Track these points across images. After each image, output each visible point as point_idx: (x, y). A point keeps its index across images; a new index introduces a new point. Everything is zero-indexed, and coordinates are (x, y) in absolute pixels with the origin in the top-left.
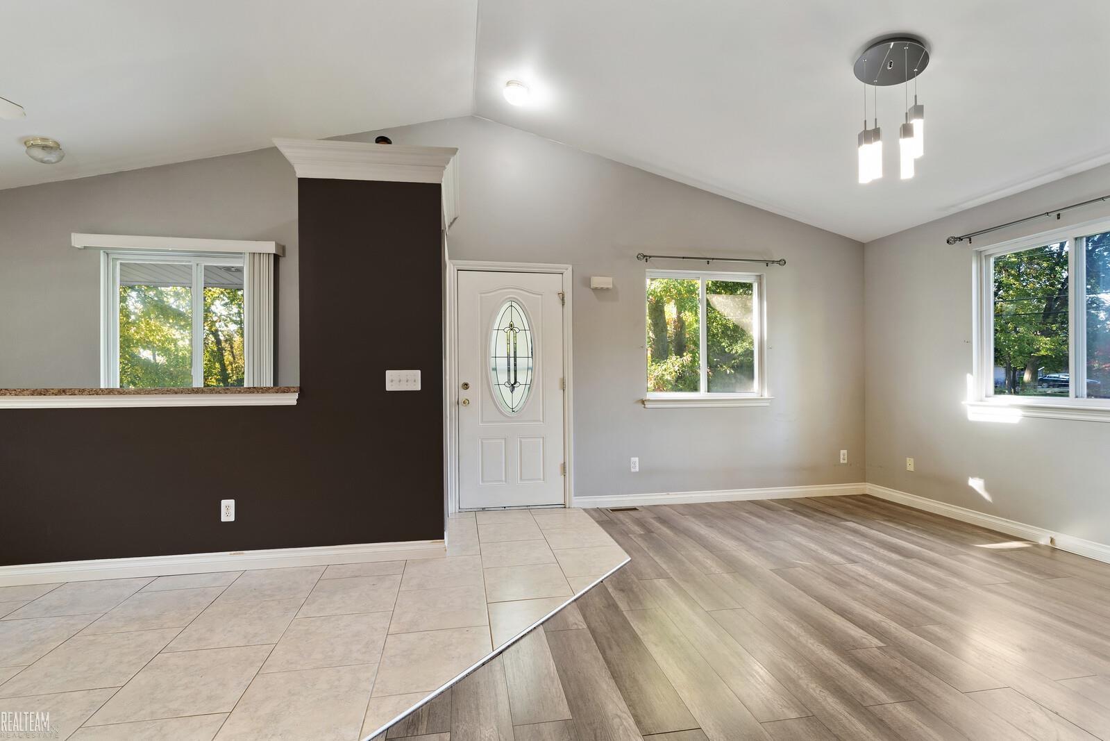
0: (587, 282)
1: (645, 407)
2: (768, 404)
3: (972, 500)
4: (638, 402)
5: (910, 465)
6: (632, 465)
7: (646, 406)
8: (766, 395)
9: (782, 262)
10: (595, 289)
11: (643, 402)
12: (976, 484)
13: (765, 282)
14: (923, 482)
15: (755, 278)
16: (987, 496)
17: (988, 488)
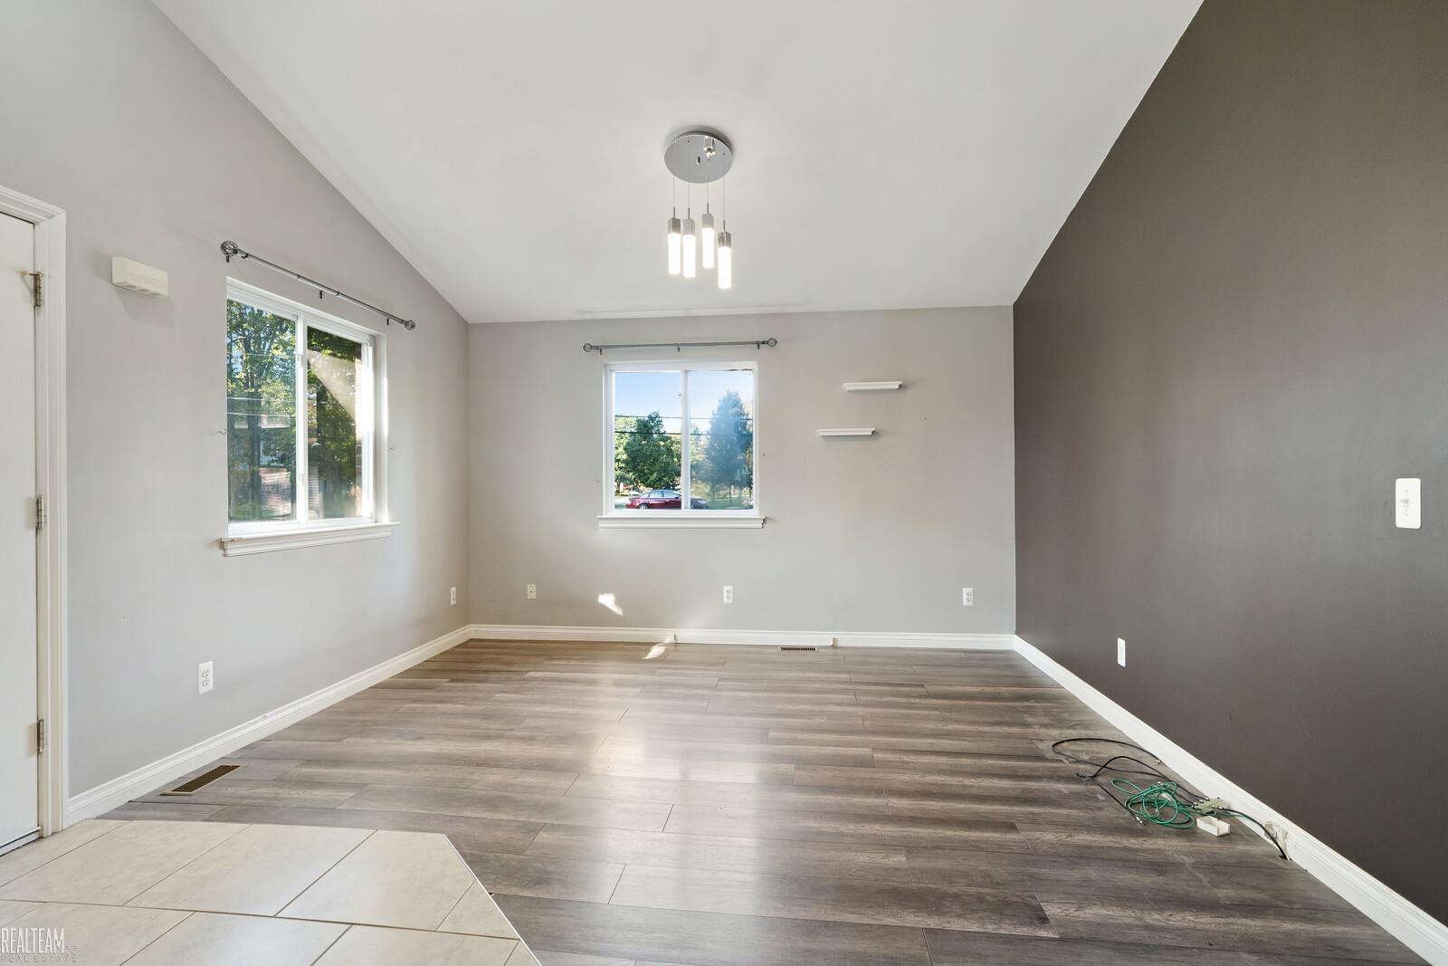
0: (102, 266)
1: (224, 555)
2: (388, 534)
3: (604, 617)
4: (212, 543)
5: (532, 591)
6: (201, 679)
7: (229, 552)
8: (385, 519)
9: (410, 325)
10: (125, 290)
11: (222, 544)
12: (607, 600)
13: (384, 347)
14: (547, 610)
15: (368, 338)
16: (618, 610)
17: (618, 603)
